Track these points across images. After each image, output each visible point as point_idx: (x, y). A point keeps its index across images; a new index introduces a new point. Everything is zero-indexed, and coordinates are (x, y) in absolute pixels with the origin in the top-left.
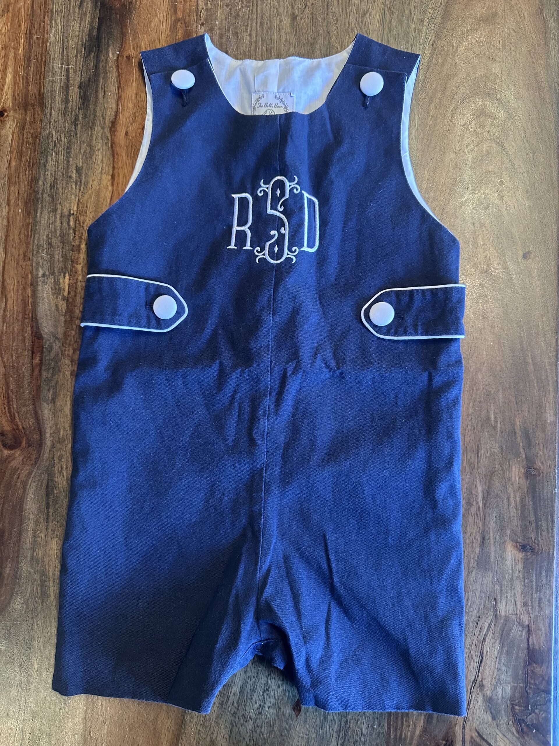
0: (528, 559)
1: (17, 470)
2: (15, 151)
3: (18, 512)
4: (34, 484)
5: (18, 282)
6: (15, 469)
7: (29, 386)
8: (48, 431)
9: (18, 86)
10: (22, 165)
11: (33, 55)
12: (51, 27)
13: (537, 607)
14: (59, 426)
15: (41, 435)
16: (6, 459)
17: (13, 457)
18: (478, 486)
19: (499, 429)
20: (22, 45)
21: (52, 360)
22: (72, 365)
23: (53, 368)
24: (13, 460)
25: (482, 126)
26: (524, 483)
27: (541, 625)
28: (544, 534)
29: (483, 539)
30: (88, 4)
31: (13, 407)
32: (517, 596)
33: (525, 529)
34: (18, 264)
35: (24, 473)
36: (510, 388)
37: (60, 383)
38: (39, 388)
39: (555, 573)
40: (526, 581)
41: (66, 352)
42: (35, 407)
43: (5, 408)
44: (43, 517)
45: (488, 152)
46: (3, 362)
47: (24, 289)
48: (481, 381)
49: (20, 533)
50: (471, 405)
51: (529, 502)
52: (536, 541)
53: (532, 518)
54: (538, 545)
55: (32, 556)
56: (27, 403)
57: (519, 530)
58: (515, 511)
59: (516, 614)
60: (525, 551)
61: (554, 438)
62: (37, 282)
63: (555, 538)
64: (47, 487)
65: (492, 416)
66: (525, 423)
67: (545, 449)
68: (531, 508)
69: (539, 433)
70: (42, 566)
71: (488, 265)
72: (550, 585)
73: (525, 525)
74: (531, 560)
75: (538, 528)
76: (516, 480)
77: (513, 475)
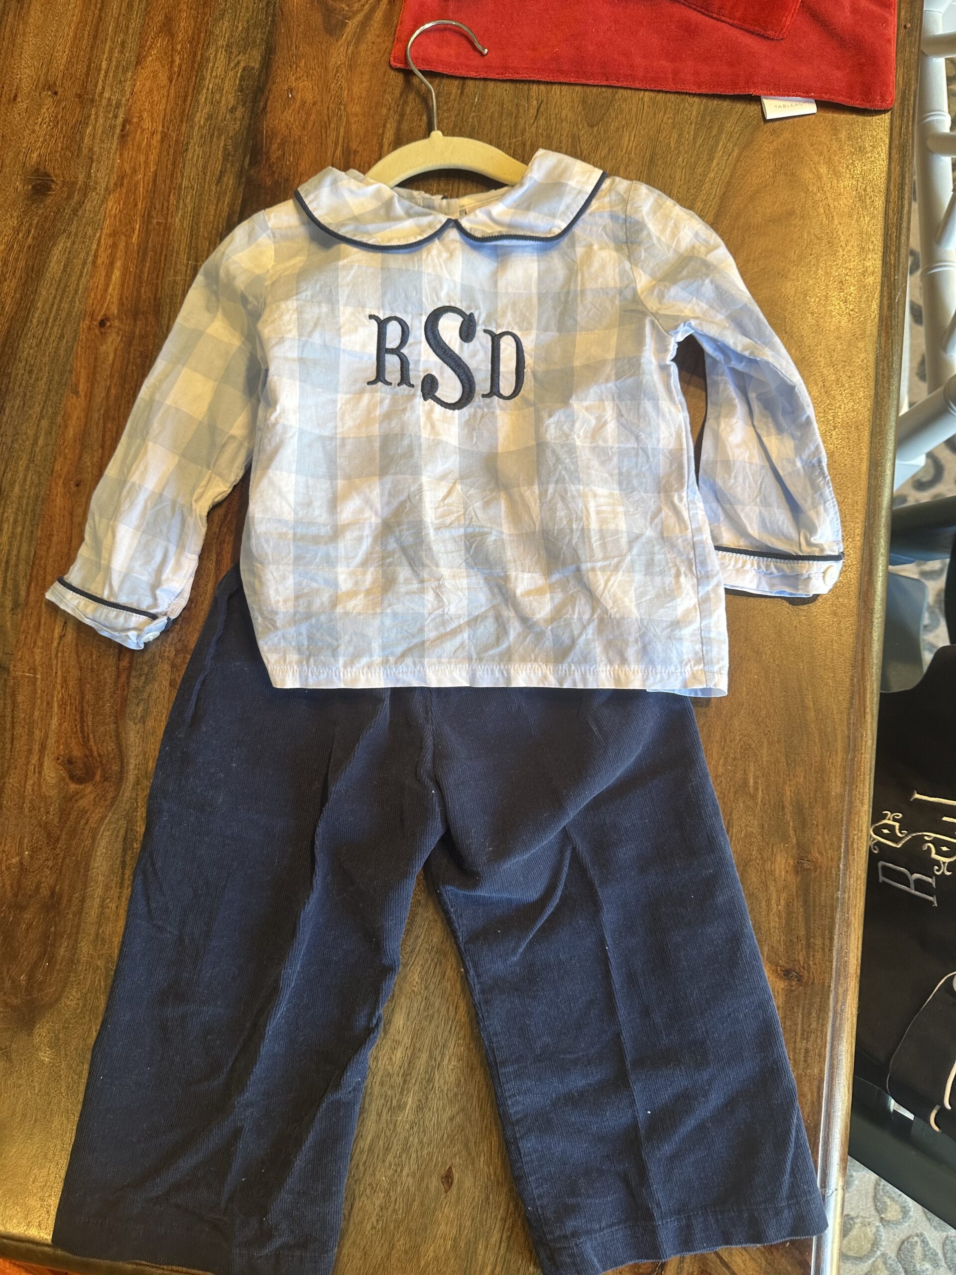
0: (792, 991)
1: (86, 812)
2: (117, 375)
3: (82, 870)
4: (108, 833)
6: (83, 810)
7: (111, 697)
8: (132, 761)
9: (128, 287)
10: (125, 394)
11: (150, 245)
12: (177, 209)
13: (802, 1062)
15: (122, 767)
16: (73, 797)
17: (81, 794)
19: (759, 800)
20: (137, 232)
21: (146, 663)
22: (172, 671)
23: (147, 674)
24: (81, 798)
26: (793, 881)
27: (806, 1089)
28: (819, 956)
30: (229, 179)
31: (88, 725)
33: (790, 945)
35: (96, 817)
36: (779, 742)
37: (154, 696)
38: (124, 702)
39: (831, 1014)
40: (787, 1022)
41: (166, 654)
42: (118, 727)
43: (76, 726)
44: (116, 879)
46: (79, 663)
48: (738, 728)
49: (83, 901)
50: (721, 762)
51: (798, 908)
52: (806, 966)
53: (802, 933)
54: (809, 973)
55: (97, 935)
56: (107, 721)
57: (782, 948)
58: (777, 919)
60: (789, 979)
61: (840, 817)
63: (834, 964)
64: (125, 839)
65: (751, 781)
66: (799, 793)
67: (825, 833)
68: (800, 918)
69: (819, 810)
72: (822, 1031)
73: (791, 941)
74: (796, 993)
75: (809, 946)
76: (780, 876)
77: (777, 867)
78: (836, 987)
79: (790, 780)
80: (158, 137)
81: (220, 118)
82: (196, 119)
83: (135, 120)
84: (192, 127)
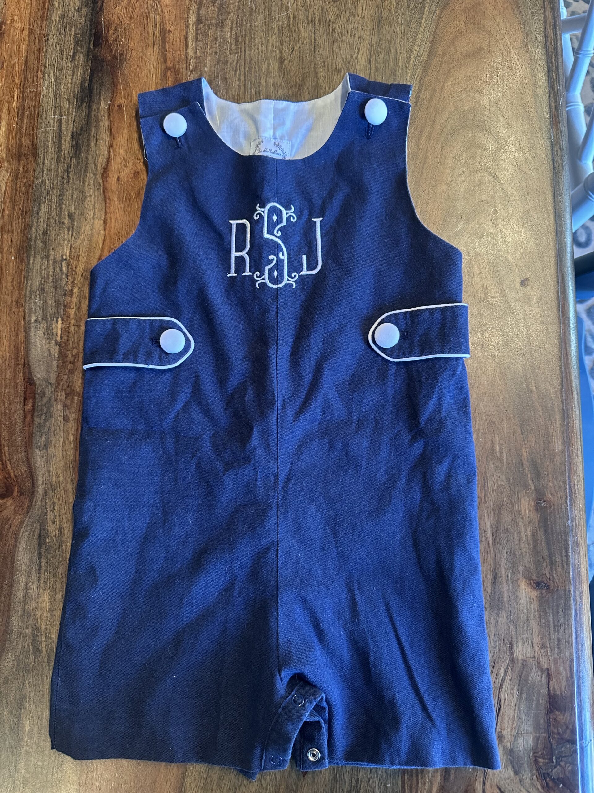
0: (543, 597)
1: (9, 520)
2: (8, 201)
3: (9, 563)
4: (26, 534)
5: (11, 329)
6: (6, 519)
7: (21, 432)
8: (40, 478)
9: (12, 138)
10: (15, 214)
11: (26, 108)
12: (44, 80)
13: (556, 649)
14: (51, 473)
15: (33, 483)
17: (4, 507)
18: (486, 520)
19: (505, 461)
20: (15, 99)
21: (44, 405)
22: (64, 410)
23: (46, 414)
24: (5, 509)
25: (473, 157)
26: (535, 516)
27: (561, 669)
28: (559, 569)
29: (495, 577)
30: (80, 57)
31: (5, 455)
32: (534, 637)
33: (538, 564)
34: (10, 310)
35: (16, 522)
36: (514, 418)
37: (52, 429)
38: (31, 435)
39: (573, 611)
40: (543, 621)
41: (59, 397)
42: (27, 454)
44: (35, 567)
45: (480, 182)
47: (17, 335)
49: (11, 586)
51: (541, 536)
52: (551, 577)
53: (546, 553)
54: (554, 582)
55: (24, 610)
56: (19, 450)
57: (532, 567)
58: (527, 546)
59: (534, 657)
60: (540, 589)
61: (563, 467)
62: (30, 328)
63: (571, 574)
64: (40, 536)
65: (498, 448)
66: (532, 453)
67: (554, 480)
68: (543, 543)
69: (548, 463)
70: (34, 620)
71: (485, 294)
72: (568, 625)
73: (538, 561)
74: (546, 598)
75: (552, 563)
76: (525, 513)
77: (523, 508)
78: (574, 591)
79: (525, 444)
80: (26, 33)
81: (70, 16)
82: (53, 18)
83: (9, 22)
84: (50, 23)
